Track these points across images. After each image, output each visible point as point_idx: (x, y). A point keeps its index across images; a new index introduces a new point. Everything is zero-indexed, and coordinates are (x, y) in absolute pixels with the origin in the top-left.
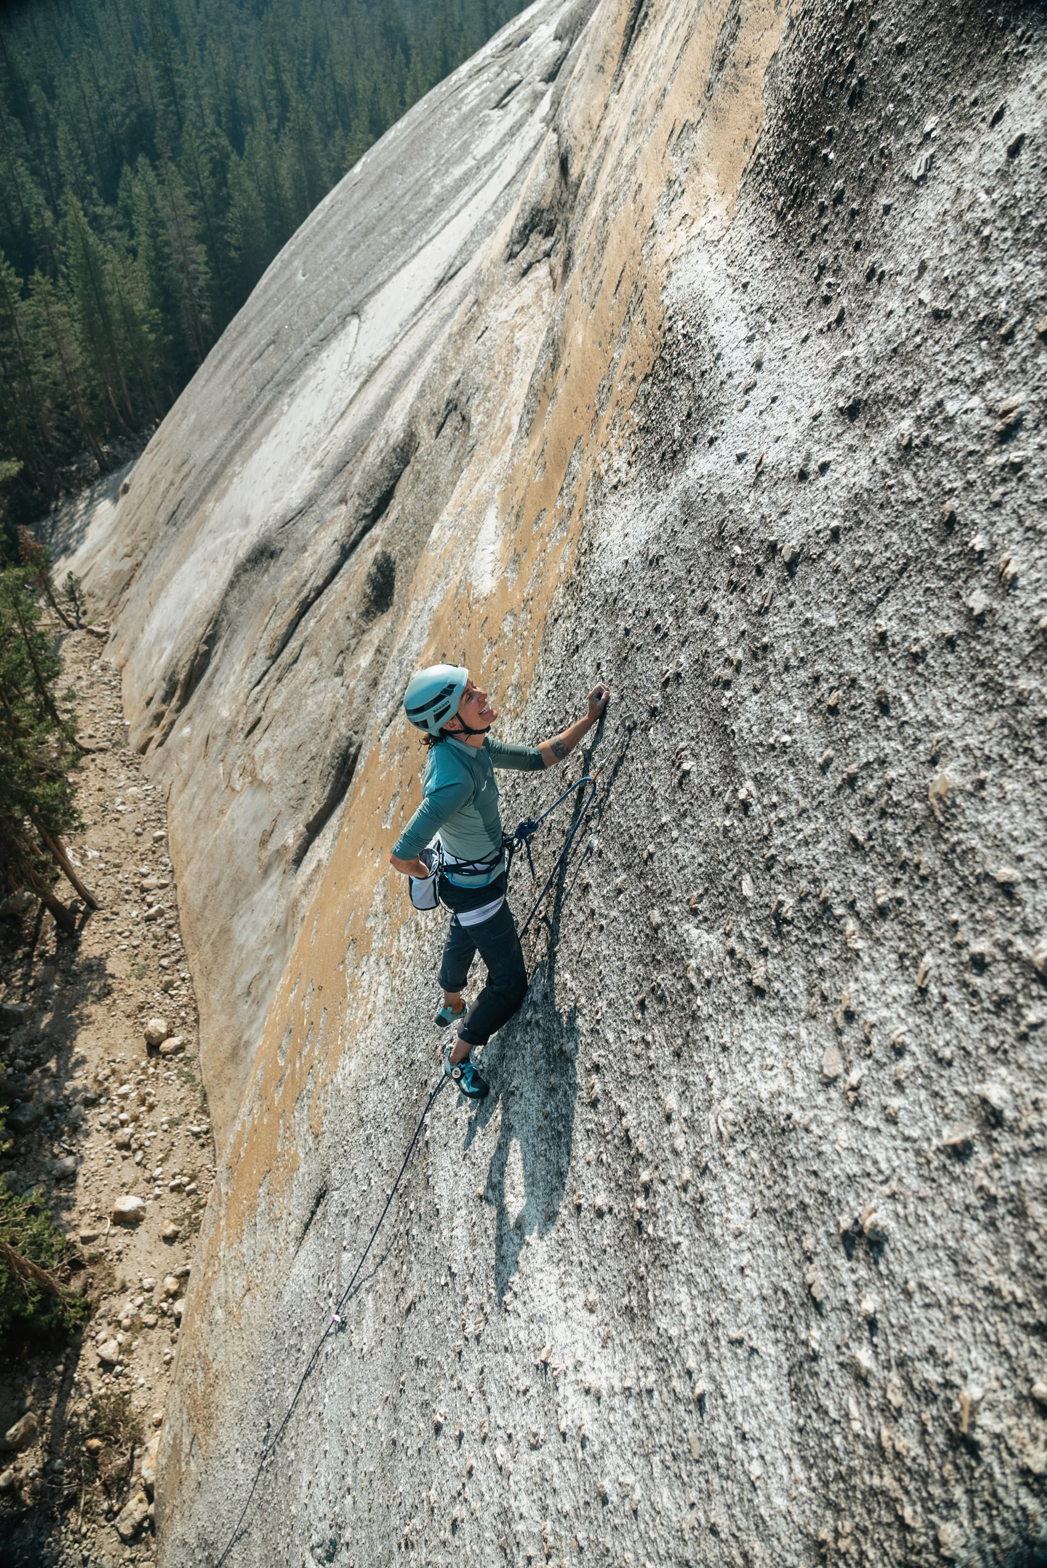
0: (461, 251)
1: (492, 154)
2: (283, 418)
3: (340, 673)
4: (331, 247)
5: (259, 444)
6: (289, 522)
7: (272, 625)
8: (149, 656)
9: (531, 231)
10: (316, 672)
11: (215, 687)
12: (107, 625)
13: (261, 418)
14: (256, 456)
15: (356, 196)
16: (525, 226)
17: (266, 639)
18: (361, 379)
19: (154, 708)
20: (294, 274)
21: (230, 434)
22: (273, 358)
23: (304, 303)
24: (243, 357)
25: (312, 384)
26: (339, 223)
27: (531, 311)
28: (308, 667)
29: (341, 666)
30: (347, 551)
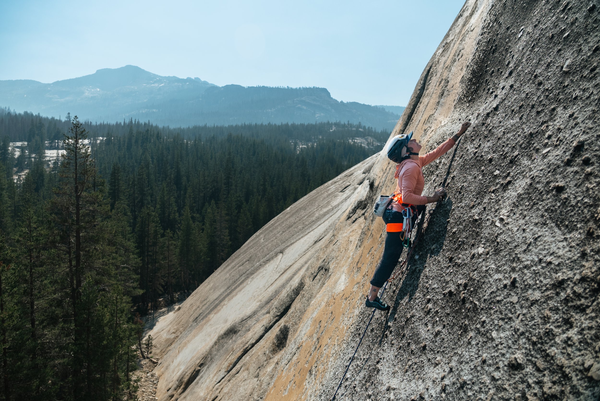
0: (325, 232)
1: (338, 205)
2: (247, 286)
3: (257, 376)
4: (275, 231)
5: (236, 294)
6: (243, 321)
7: (230, 358)
8: (173, 372)
9: (357, 209)
10: (246, 376)
11: (199, 384)
12: (158, 359)
13: (239, 286)
14: (234, 299)
15: (287, 217)
16: (355, 207)
17: (227, 364)
18: (281, 273)
19: (170, 392)
20: (260, 239)
21: (226, 290)
22: (247, 266)
23: (262, 248)
24: (236, 265)
25: (261, 275)
26: (279, 224)
27: (356, 231)
28: (243, 374)
29: (258, 373)
30: (267, 330)
